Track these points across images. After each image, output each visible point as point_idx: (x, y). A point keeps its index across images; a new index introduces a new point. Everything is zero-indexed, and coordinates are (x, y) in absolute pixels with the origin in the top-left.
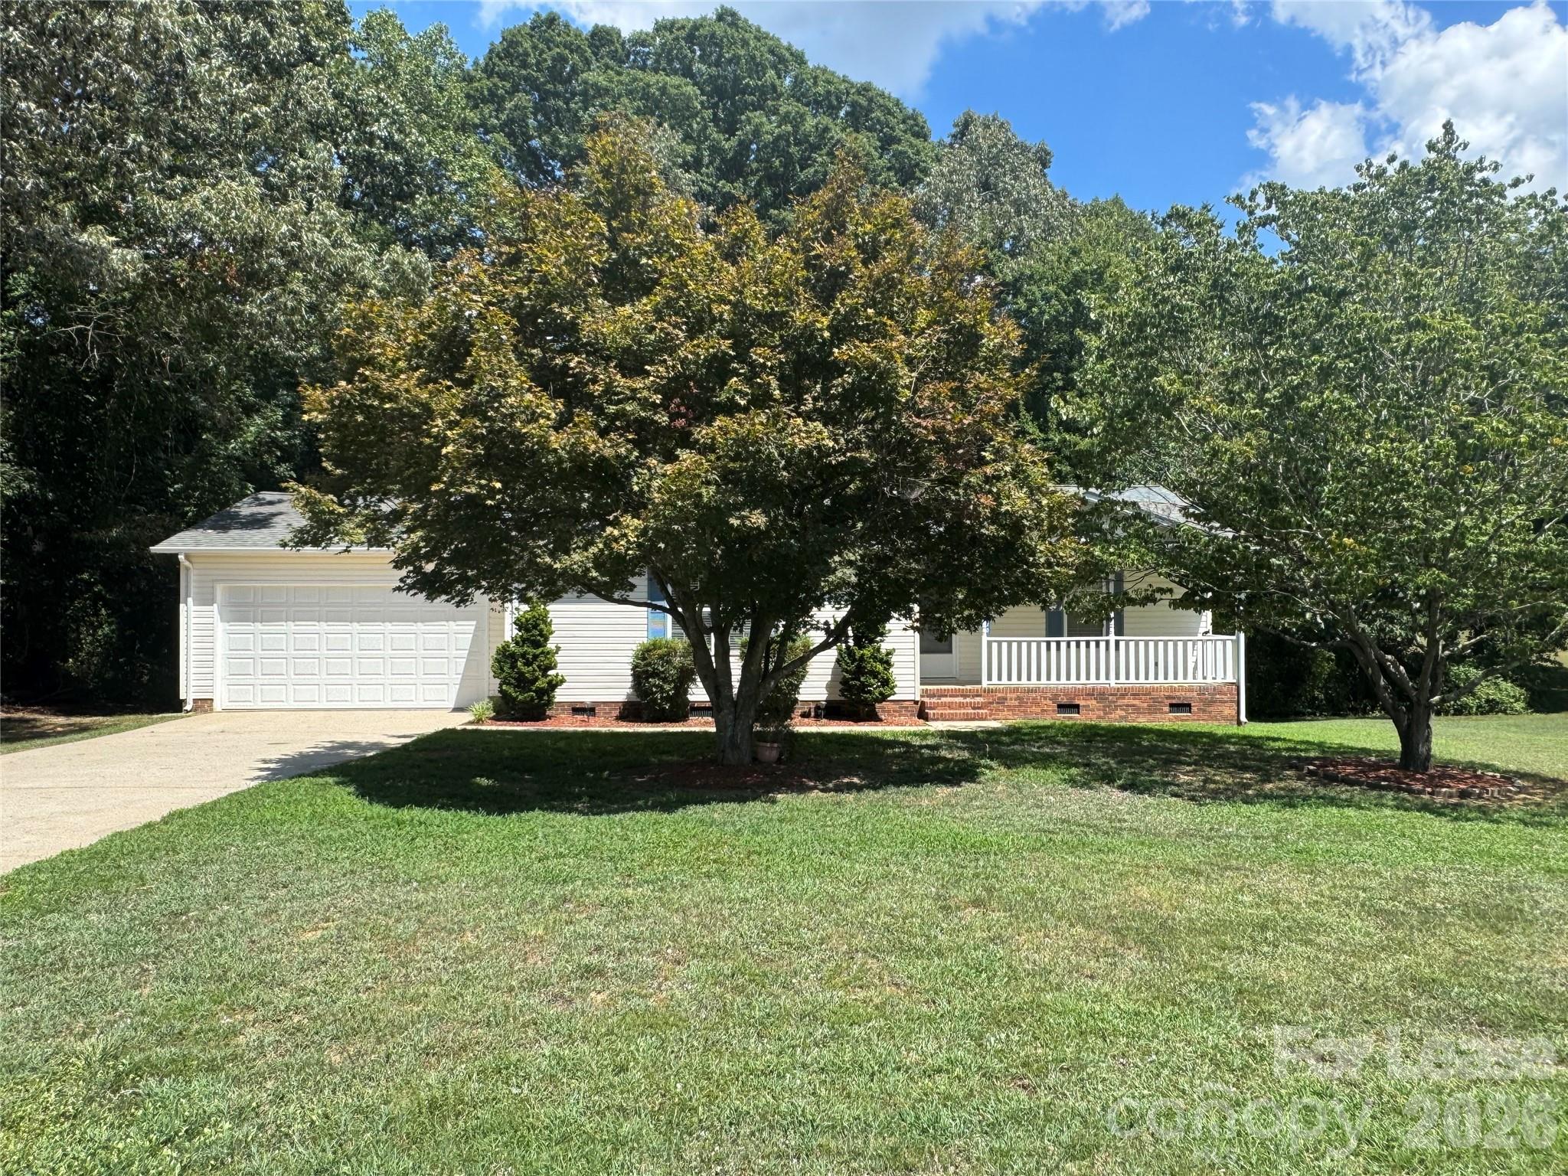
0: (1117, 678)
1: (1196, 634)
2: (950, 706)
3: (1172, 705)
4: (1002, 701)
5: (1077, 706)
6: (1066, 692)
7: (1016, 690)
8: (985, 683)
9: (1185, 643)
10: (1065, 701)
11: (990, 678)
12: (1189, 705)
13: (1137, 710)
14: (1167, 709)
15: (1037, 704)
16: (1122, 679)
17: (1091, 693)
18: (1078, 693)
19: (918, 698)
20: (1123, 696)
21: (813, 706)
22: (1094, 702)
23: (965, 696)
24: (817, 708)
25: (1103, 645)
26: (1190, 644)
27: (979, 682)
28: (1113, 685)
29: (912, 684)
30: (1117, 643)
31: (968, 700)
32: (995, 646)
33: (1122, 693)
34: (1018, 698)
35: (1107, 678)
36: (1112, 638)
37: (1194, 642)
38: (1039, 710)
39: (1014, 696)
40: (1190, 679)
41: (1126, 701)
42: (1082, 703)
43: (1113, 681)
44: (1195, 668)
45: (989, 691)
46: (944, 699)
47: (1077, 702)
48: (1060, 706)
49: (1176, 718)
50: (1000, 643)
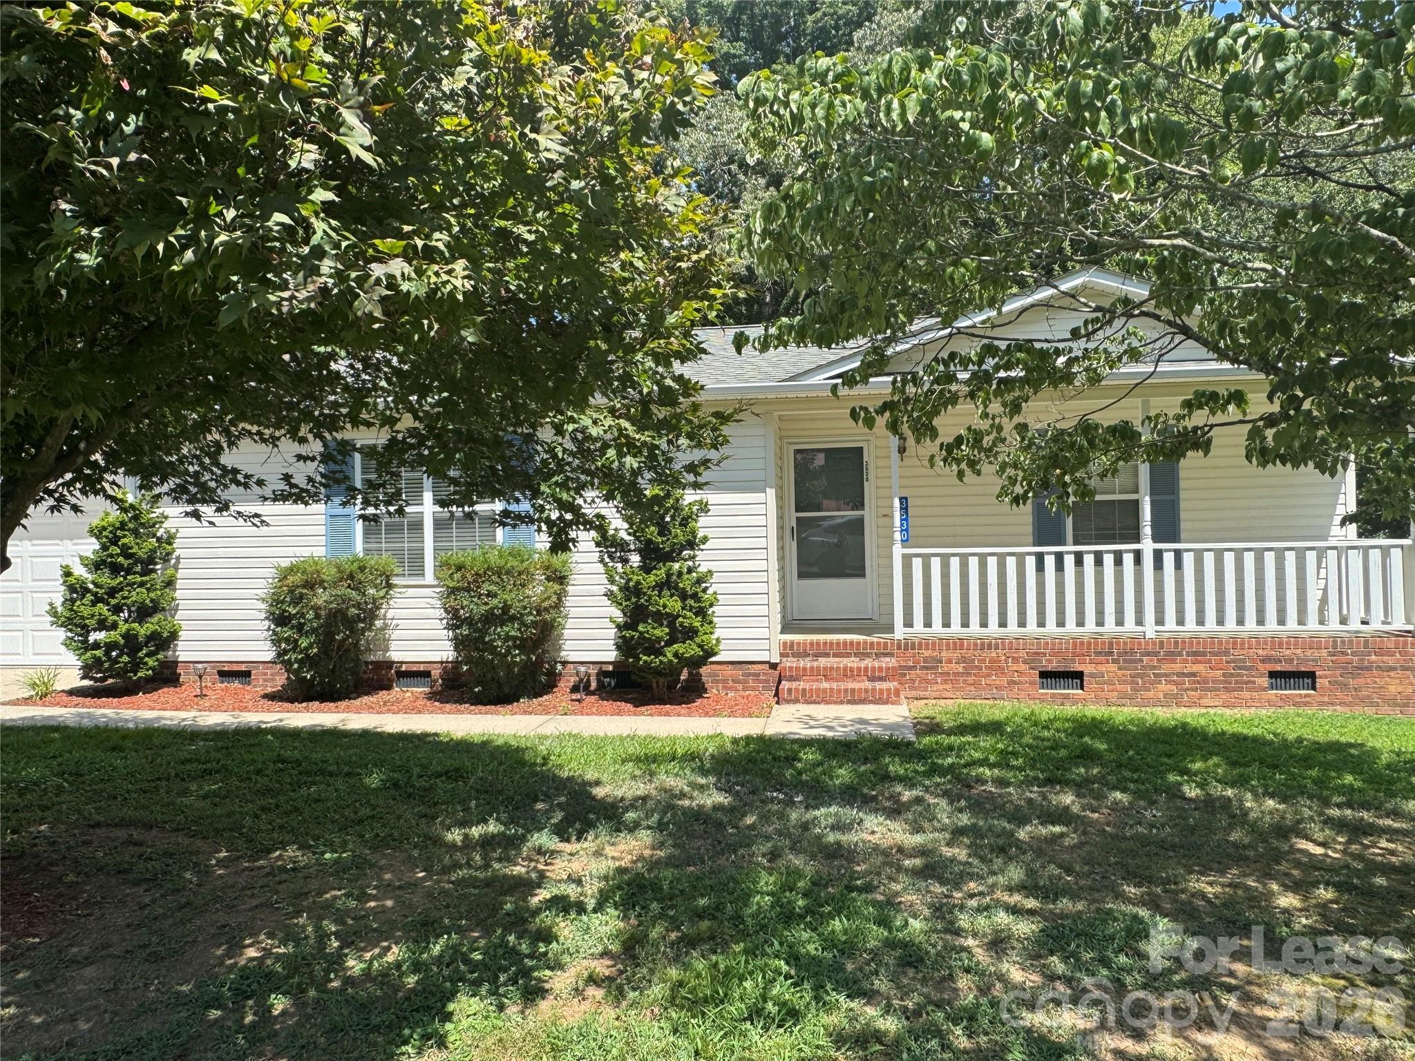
0: (1160, 621)
1: (1325, 538)
2: (827, 674)
3: (1272, 675)
4: (932, 665)
5: (1079, 675)
6: (1055, 646)
7: (958, 643)
8: (900, 632)
9: (1301, 555)
10: (1053, 666)
11: (908, 623)
12: (1311, 675)
13: (1202, 684)
14: (1264, 681)
15: (1001, 671)
16: (1170, 624)
17: (1106, 649)
18: (1080, 647)
19: (775, 659)
20: (1171, 656)
21: (593, 671)
22: (1113, 667)
23: (862, 655)
24: (602, 674)
25: (1128, 559)
26: (1311, 556)
27: (890, 629)
28: (1150, 634)
29: (764, 633)
30: (1158, 555)
31: (868, 662)
32: (917, 564)
33: (1170, 650)
34: (963, 660)
35: (1139, 622)
36: (1147, 546)
37: (1321, 553)
38: (1004, 681)
39: (956, 655)
40: (1313, 624)
41: (1177, 667)
42: (1087, 669)
43: (1150, 629)
44: (1324, 601)
45: (907, 646)
46: (823, 662)
47: (1078, 667)
48: (1044, 675)
49: (1286, 700)
50: (926, 559)
